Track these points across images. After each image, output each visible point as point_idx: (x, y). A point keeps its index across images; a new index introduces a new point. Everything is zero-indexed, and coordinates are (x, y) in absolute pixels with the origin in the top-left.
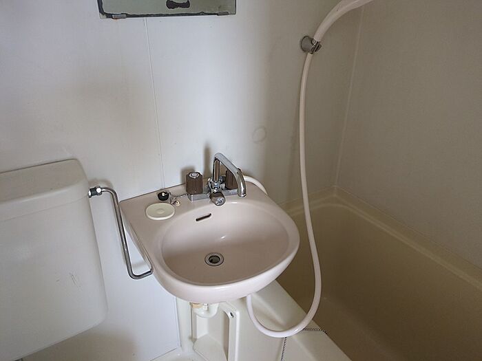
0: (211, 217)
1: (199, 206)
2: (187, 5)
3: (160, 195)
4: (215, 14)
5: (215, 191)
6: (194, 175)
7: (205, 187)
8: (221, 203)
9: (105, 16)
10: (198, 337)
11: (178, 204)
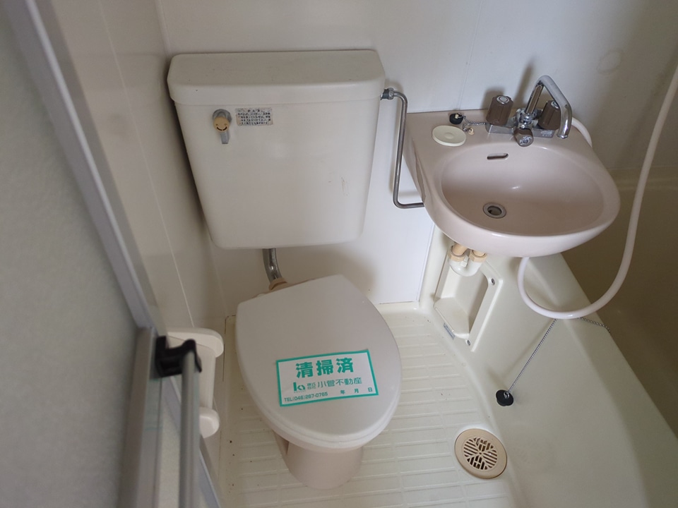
0: (506, 159)
1: (496, 141)
3: (452, 116)
5: (523, 126)
6: (503, 100)
7: (511, 118)
8: (526, 144)
11: (471, 133)
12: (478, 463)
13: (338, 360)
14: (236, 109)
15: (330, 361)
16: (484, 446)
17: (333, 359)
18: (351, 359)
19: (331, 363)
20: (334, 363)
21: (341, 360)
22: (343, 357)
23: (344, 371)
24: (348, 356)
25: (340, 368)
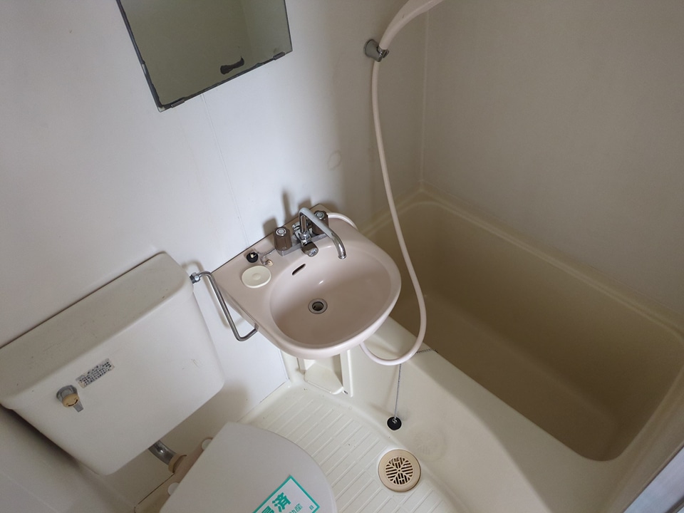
0: (305, 267)
1: (292, 260)
2: (241, 63)
3: (248, 257)
4: (271, 60)
5: (305, 242)
6: (281, 232)
7: (293, 238)
8: (314, 254)
9: (163, 109)
10: (307, 368)
11: (271, 263)
12: (401, 479)
13: (274, 502)
14: (76, 380)
15: (268, 507)
16: (398, 462)
17: (269, 503)
18: (283, 494)
19: (270, 509)
20: (272, 507)
21: (276, 500)
22: (275, 497)
23: (284, 508)
24: (279, 493)
25: (279, 507)
